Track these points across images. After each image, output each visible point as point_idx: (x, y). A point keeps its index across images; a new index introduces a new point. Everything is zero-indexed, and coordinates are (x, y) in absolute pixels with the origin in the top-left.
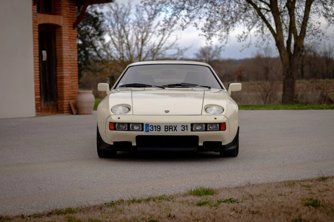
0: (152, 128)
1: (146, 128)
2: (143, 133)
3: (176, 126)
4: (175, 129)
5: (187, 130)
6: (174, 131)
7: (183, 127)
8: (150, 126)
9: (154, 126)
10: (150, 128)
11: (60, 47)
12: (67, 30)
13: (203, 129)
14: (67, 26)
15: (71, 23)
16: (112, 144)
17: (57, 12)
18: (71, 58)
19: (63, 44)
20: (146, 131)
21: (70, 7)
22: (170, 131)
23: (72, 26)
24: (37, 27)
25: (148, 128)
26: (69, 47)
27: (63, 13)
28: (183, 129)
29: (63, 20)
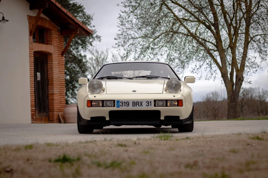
0: (122, 104)
1: (117, 104)
2: (115, 109)
3: (142, 102)
4: (141, 104)
5: (151, 106)
6: (140, 106)
7: (148, 103)
8: (121, 103)
9: (124, 102)
10: (120, 104)
11: (51, 70)
12: (56, 57)
13: (164, 105)
14: (57, 54)
15: (60, 52)
16: (89, 119)
17: (48, 43)
18: (59, 79)
19: (54, 68)
20: (117, 107)
21: (59, 39)
22: (136, 106)
23: (61, 54)
24: (33, 53)
25: (119, 104)
26: (58, 70)
27: (53, 44)
28: (148, 105)
29: (54, 49)
